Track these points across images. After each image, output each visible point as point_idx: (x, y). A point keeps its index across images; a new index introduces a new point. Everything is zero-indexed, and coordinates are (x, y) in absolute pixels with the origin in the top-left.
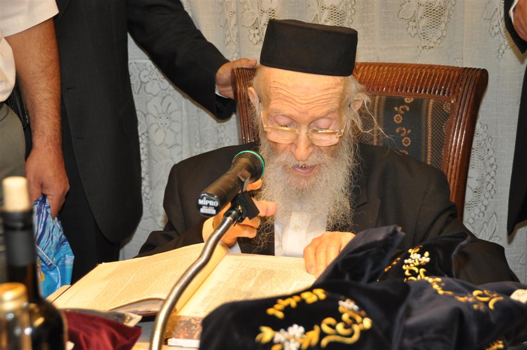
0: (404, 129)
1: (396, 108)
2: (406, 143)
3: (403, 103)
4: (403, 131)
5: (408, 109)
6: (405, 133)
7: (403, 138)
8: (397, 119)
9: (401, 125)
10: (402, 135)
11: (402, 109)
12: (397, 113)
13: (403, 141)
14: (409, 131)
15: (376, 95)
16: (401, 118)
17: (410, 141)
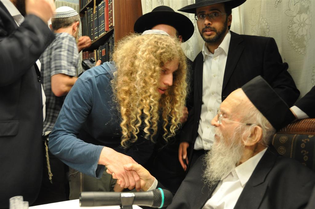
0: (305, 151)
2: (305, 159)
3: (307, 138)
6: (305, 153)
7: (304, 156)
9: (304, 149)
10: (304, 154)
11: (306, 141)
12: (303, 142)
13: (304, 158)
14: (308, 152)
15: (295, 134)
16: (304, 145)
17: (307, 158)
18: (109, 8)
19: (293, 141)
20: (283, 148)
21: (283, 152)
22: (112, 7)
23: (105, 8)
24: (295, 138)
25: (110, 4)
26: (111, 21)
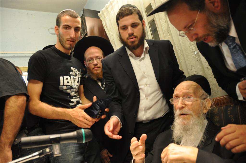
3: (231, 107)
4: (231, 116)
5: (232, 108)
8: (229, 112)
11: (230, 109)
12: (229, 110)
13: (232, 120)
14: (233, 116)
15: (222, 106)
17: (234, 120)
19: (222, 111)
20: (217, 117)
21: (217, 120)
24: (223, 109)
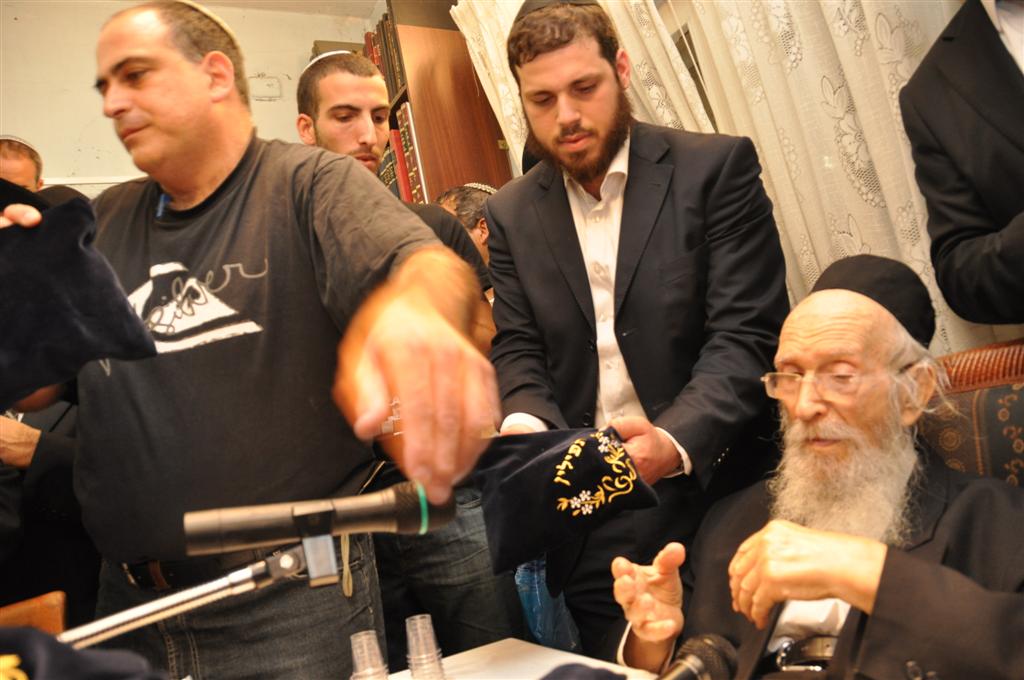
0: (1013, 428)
1: (1001, 401)
2: (1018, 448)
3: (1009, 390)
4: (1012, 431)
5: (1015, 397)
6: (1014, 433)
7: (1013, 441)
8: (1003, 415)
9: (1011, 422)
10: (1012, 437)
11: (1009, 400)
12: (1002, 406)
13: (1014, 446)
14: (1020, 430)
15: (976, 390)
16: (1008, 413)
17: (1022, 444)
18: (408, 165)
19: (974, 409)
20: (952, 434)
21: (954, 444)
22: (415, 158)
23: (398, 168)
24: (978, 401)
25: (408, 154)
26: (419, 196)
